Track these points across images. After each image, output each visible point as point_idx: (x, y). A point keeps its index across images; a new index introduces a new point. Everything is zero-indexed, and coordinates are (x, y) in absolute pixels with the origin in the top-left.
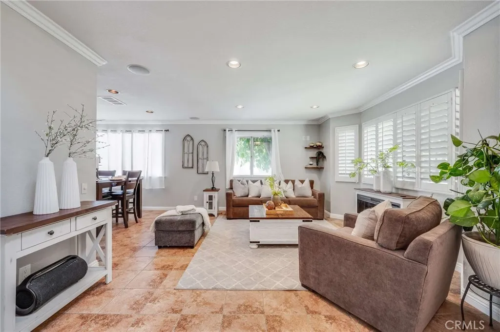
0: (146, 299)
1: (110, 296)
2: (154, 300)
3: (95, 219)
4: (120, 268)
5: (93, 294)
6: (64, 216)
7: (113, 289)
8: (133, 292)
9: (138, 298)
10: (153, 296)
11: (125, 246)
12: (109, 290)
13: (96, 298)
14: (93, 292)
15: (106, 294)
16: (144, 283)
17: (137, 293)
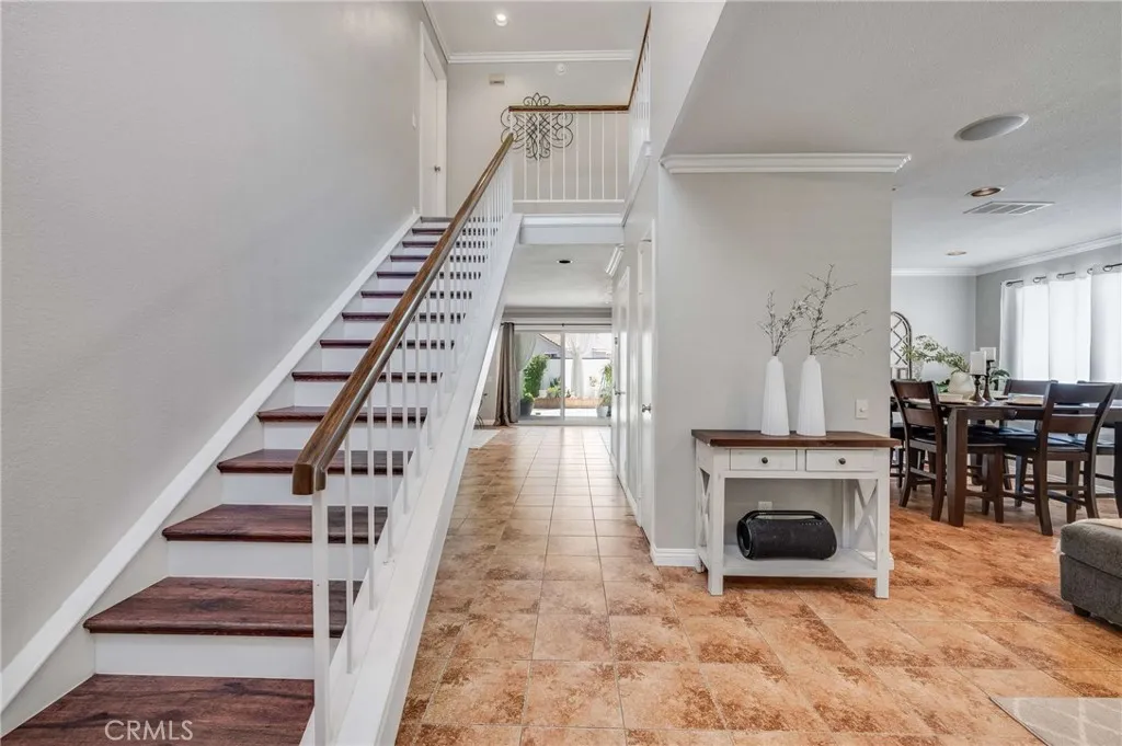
0: (908, 661)
1: (862, 616)
2: (918, 674)
3: (842, 462)
4: (927, 592)
5: (844, 597)
6: (794, 442)
7: (876, 610)
8: (901, 637)
9: (897, 648)
10: (926, 669)
11: (992, 565)
12: (871, 607)
13: (843, 602)
14: (847, 593)
15: (860, 608)
16: (939, 641)
17: (903, 641)
